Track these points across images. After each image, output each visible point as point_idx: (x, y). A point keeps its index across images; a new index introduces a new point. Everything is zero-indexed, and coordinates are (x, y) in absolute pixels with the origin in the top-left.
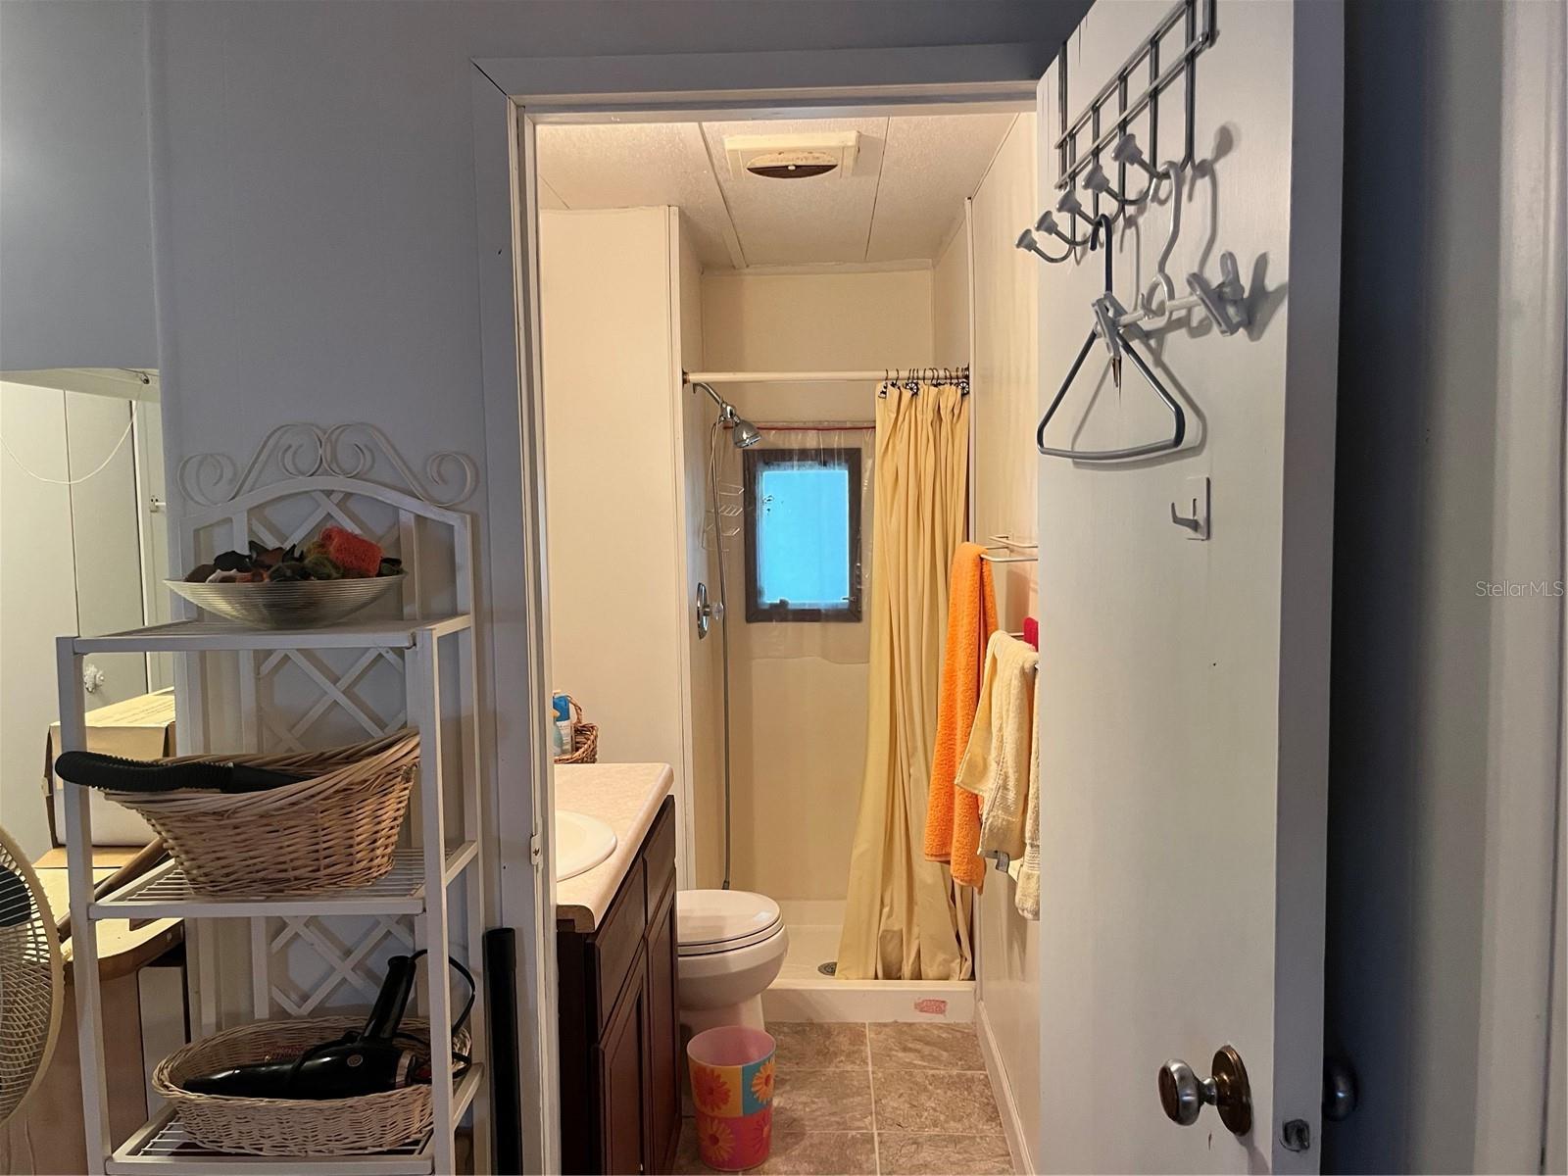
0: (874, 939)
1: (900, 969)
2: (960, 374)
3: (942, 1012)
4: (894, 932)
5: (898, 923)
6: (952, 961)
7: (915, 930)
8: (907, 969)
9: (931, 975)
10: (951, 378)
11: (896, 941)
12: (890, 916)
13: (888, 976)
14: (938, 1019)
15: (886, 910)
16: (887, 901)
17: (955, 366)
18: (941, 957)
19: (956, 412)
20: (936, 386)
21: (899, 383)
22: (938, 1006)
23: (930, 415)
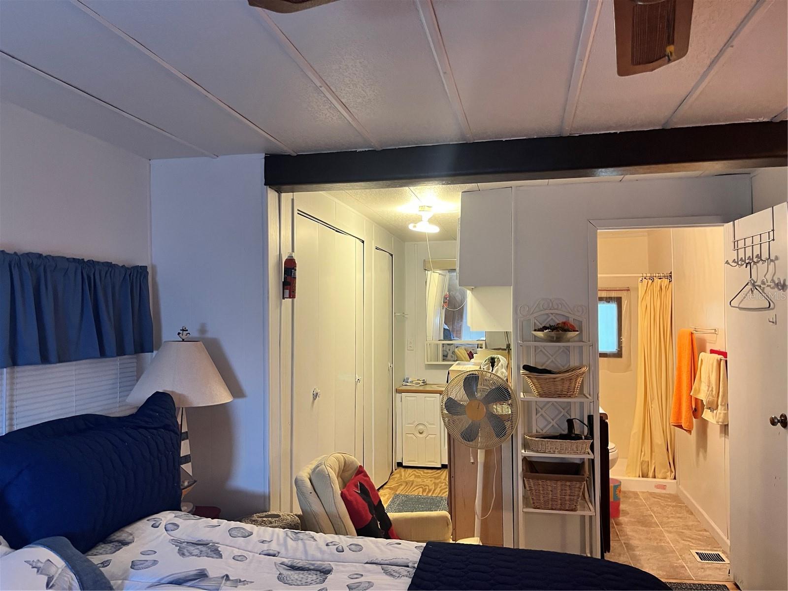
0: (639, 463)
1: (648, 475)
2: (668, 275)
3: (665, 489)
4: (646, 461)
5: (647, 458)
6: (667, 472)
7: (653, 461)
8: (651, 474)
9: (660, 477)
10: (665, 276)
11: (647, 464)
12: (644, 456)
13: (643, 477)
14: (664, 491)
15: (643, 453)
16: (643, 450)
17: (667, 273)
18: (663, 471)
19: (667, 287)
20: (660, 279)
21: (647, 278)
22: (664, 487)
23: (658, 288)
